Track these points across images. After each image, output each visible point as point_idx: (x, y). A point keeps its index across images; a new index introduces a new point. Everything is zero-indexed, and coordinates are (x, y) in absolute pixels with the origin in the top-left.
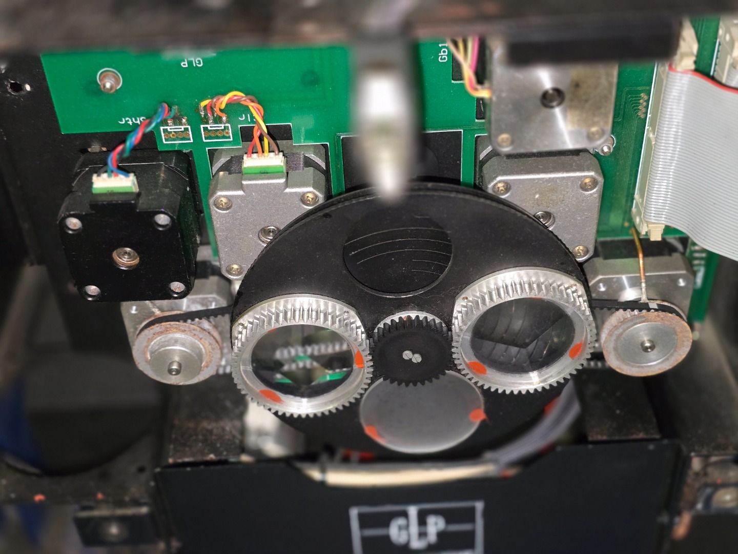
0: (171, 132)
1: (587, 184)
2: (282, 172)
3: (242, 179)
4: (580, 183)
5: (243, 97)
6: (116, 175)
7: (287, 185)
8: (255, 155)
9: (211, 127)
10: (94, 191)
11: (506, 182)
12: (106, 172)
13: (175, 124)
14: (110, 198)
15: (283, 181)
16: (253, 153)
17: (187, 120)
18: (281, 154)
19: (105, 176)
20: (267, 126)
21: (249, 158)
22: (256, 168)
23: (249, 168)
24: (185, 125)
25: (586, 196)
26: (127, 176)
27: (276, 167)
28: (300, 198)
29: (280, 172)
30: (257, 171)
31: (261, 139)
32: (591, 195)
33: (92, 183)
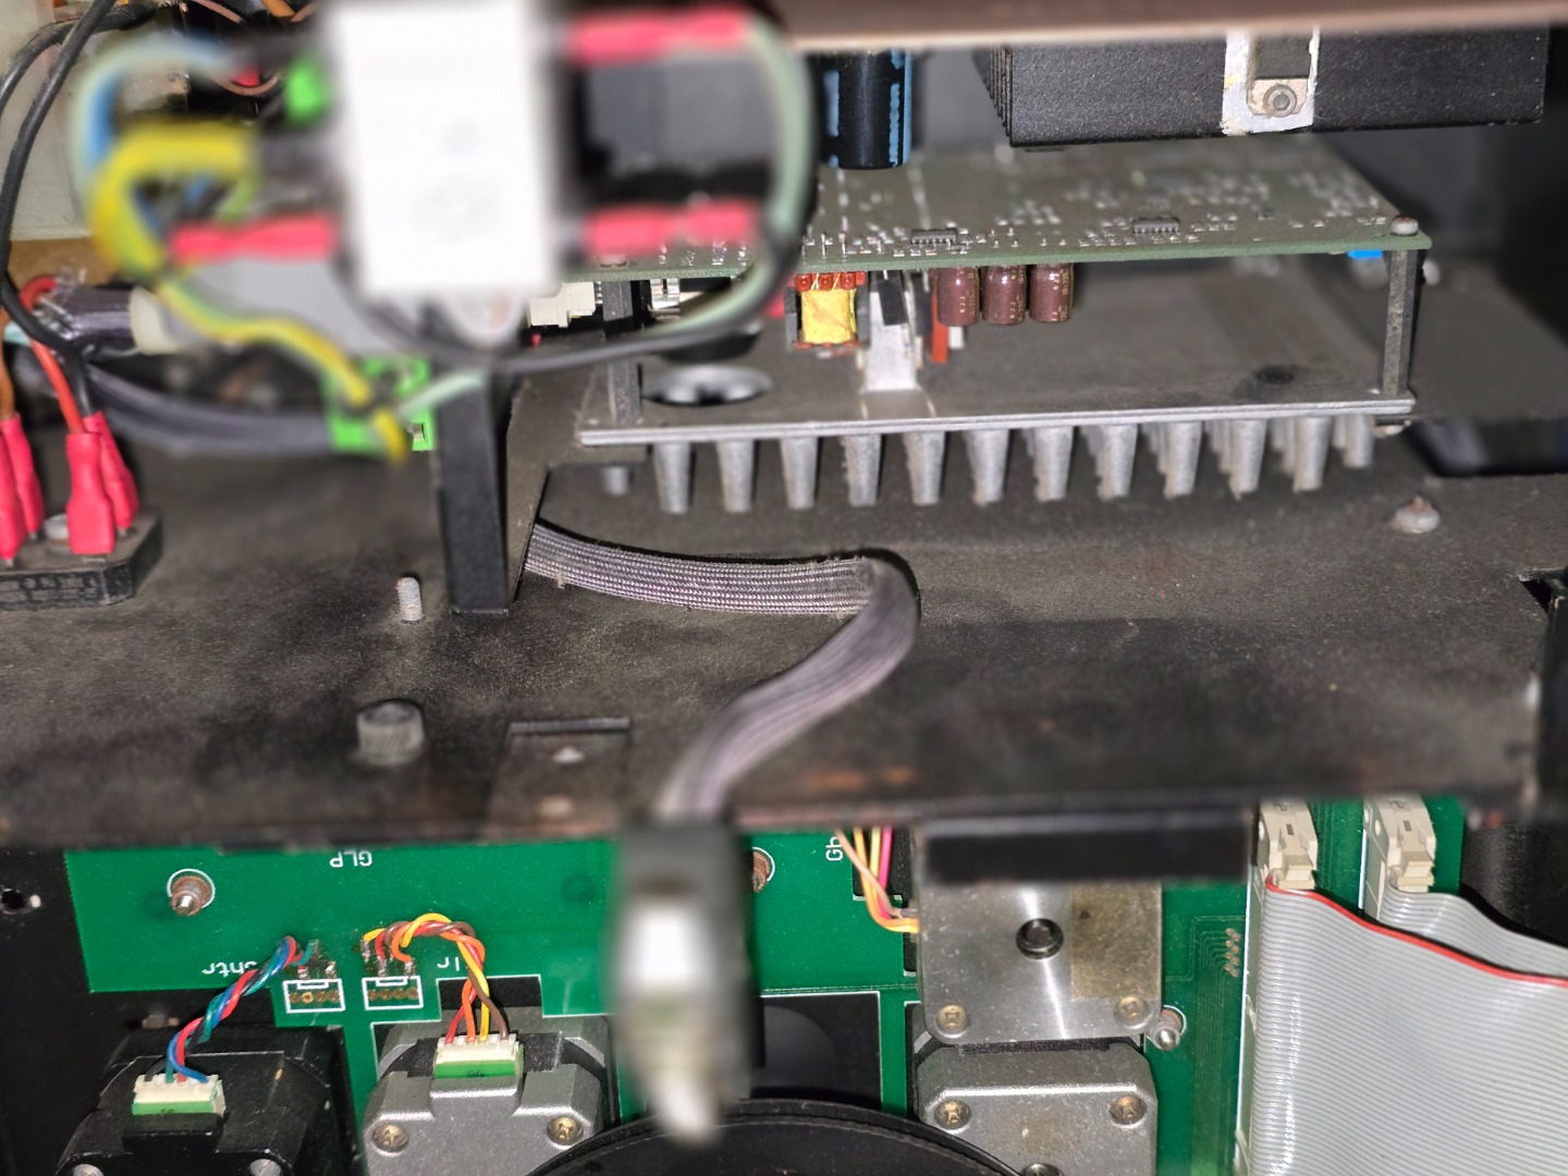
0: (304, 991)
1: (1125, 1109)
2: (513, 1074)
3: (430, 1089)
4: (1109, 1107)
5: (446, 925)
6: (182, 1079)
7: (520, 1099)
8: (461, 1040)
9: (381, 982)
10: (135, 1111)
11: (961, 1102)
12: (163, 1071)
13: (312, 976)
14: (164, 1126)
15: (511, 1092)
16: (457, 1035)
17: (336, 968)
18: (513, 1036)
19: (160, 1079)
20: (489, 981)
21: (449, 1045)
22: (460, 1065)
23: (445, 1066)
24: (332, 977)
25: (1125, 1135)
26: (204, 1081)
27: (500, 1063)
28: (545, 1128)
29: (508, 1074)
30: (461, 1072)
31: (476, 1005)
32: (1135, 1132)
33: (134, 1095)
